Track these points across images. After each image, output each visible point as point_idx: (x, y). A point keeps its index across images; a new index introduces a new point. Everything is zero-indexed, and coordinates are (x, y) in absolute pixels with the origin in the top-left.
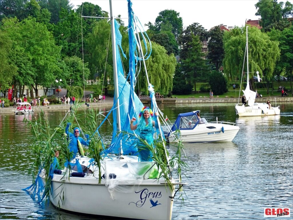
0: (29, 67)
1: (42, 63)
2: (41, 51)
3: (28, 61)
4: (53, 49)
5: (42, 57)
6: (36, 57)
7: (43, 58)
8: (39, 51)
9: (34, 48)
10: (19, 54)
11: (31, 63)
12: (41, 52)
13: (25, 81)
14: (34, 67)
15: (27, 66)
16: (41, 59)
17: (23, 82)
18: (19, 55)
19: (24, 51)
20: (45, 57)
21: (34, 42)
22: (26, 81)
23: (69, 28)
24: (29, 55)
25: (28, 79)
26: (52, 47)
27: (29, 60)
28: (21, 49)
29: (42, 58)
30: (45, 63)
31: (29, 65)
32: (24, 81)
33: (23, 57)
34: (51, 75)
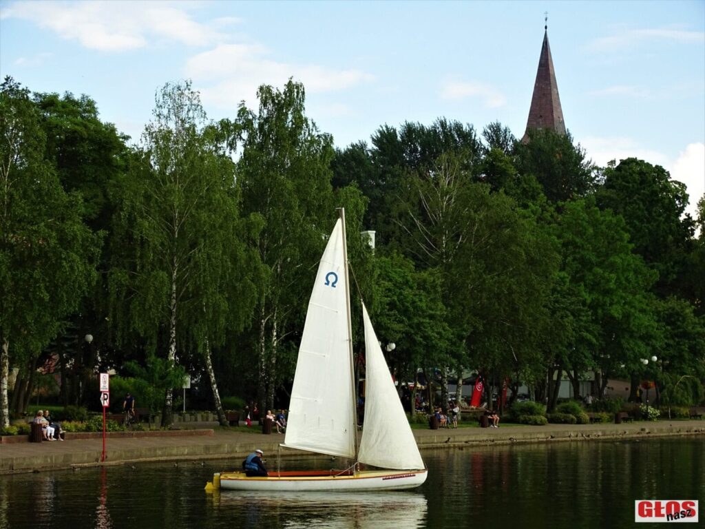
0: (586, 322)
1: (616, 312)
2: (613, 281)
3: (582, 307)
4: (637, 277)
5: (614, 297)
6: (601, 298)
7: (616, 300)
8: (608, 281)
9: (594, 275)
10: (559, 289)
11: (590, 313)
12: (612, 285)
13: (575, 359)
14: (595, 321)
15: (582, 320)
16: (611, 304)
17: (571, 361)
18: (558, 292)
19: (568, 280)
20: (622, 297)
21: (594, 259)
22: (577, 359)
23: (645, 225)
24: (584, 293)
25: (582, 353)
26: (636, 272)
27: (584, 303)
28: (562, 276)
29: (613, 300)
30: (623, 313)
31: (585, 318)
32: (573, 360)
33: (570, 297)
34: (636, 343)
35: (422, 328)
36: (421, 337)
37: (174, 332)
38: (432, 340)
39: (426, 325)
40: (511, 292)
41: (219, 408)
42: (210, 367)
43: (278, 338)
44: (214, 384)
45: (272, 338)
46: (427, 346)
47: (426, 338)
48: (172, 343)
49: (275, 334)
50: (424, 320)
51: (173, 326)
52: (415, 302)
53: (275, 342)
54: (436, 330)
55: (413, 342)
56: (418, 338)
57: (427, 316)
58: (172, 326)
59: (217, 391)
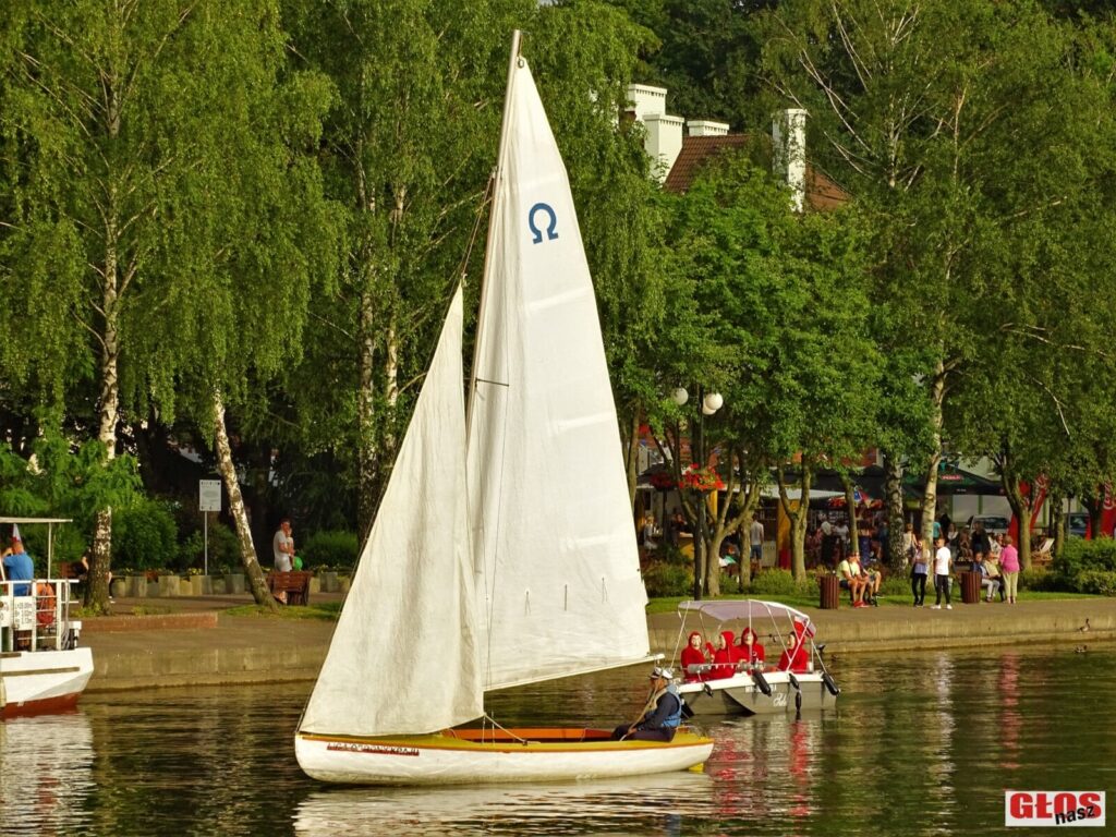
35: (800, 355)
36: (796, 378)
37: (113, 371)
38: (823, 385)
39: (808, 347)
40: (1045, 261)
41: (249, 562)
42: (227, 458)
43: (400, 386)
44: (236, 499)
45: (387, 385)
46: (811, 399)
47: (807, 380)
48: (107, 399)
49: (393, 373)
50: (806, 335)
51: (111, 356)
52: (776, 290)
53: (395, 395)
54: (837, 359)
55: (775, 390)
56: (787, 380)
57: (814, 324)
58: (107, 357)
59: (244, 517)
